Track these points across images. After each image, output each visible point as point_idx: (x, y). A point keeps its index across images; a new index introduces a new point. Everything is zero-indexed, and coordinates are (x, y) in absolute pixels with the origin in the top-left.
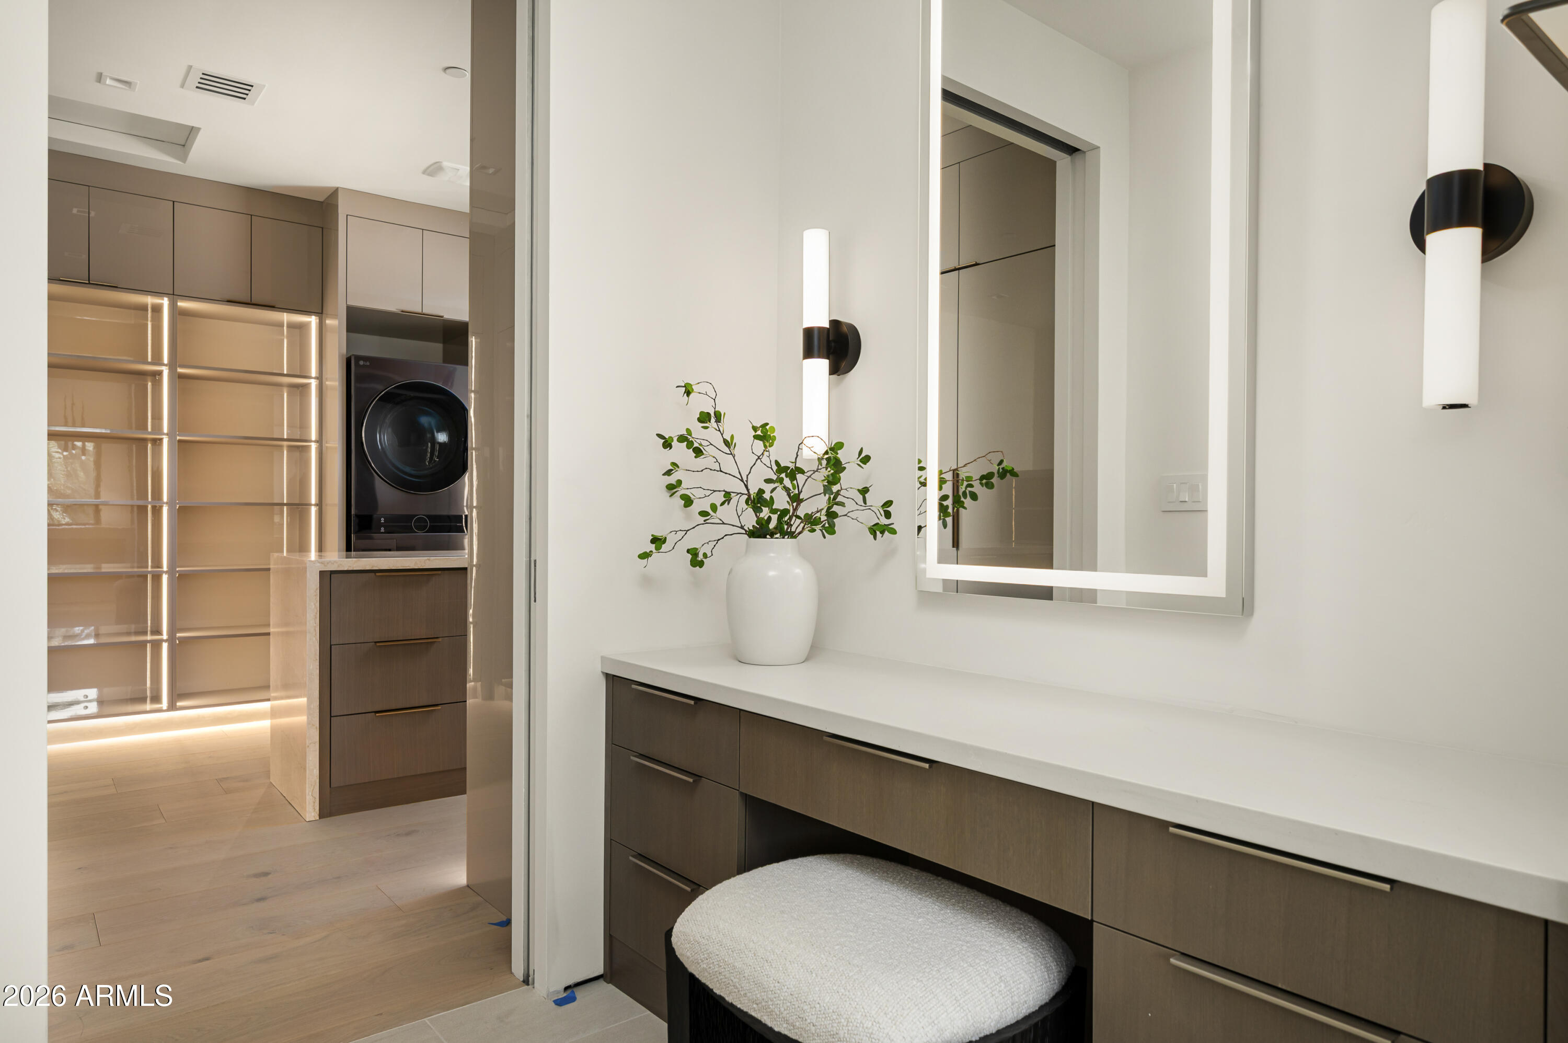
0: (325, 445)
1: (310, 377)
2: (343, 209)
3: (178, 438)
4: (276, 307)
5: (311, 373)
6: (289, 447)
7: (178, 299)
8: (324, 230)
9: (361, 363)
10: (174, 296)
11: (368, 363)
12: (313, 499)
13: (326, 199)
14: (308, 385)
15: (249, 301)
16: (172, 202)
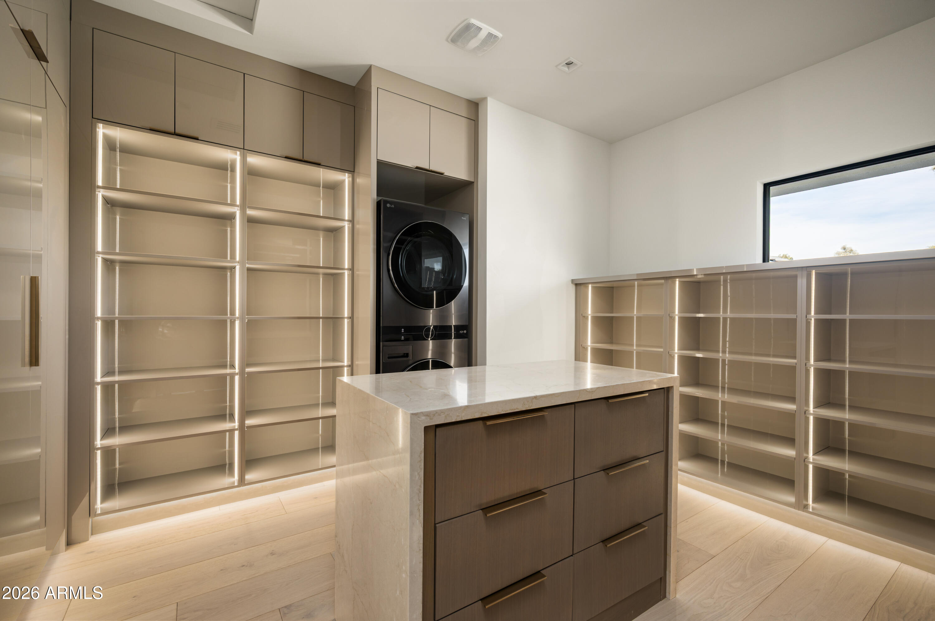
0: (356, 273)
1: (343, 220)
2: (375, 82)
3: (247, 266)
4: (321, 164)
5: (345, 216)
6: (325, 274)
7: (247, 153)
8: (355, 108)
9: (388, 205)
10: (244, 150)
11: (393, 206)
12: (346, 313)
13: (357, 84)
14: (342, 228)
15: (301, 158)
16: (243, 74)
